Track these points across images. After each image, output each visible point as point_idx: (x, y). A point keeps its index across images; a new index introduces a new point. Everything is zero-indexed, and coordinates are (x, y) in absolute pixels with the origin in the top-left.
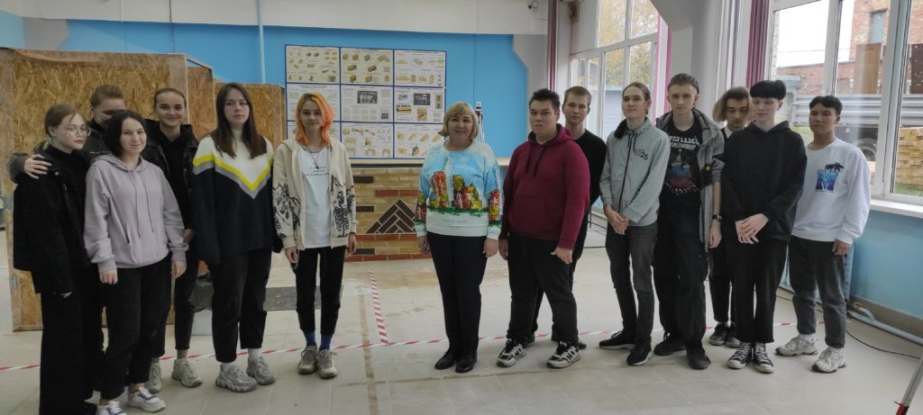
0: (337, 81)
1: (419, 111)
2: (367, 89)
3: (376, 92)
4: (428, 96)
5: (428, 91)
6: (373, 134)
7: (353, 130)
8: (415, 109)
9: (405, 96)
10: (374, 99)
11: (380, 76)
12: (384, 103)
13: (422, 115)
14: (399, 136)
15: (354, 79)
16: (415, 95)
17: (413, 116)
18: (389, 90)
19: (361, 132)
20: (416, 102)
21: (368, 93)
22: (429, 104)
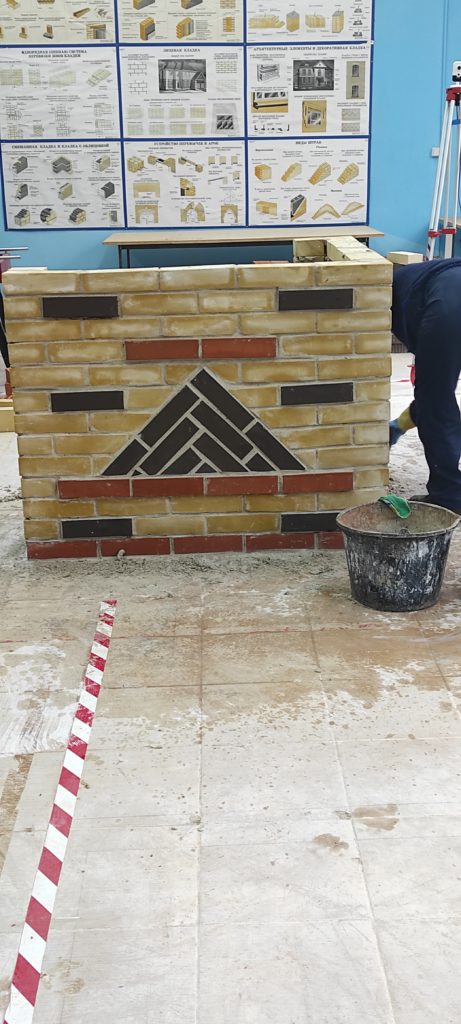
0: (110, 37)
1: (306, 107)
2: (183, 54)
3: (203, 62)
4: (330, 65)
5: (330, 53)
6: (199, 169)
7: (152, 160)
8: (296, 100)
9: (274, 69)
10: (199, 80)
11: (211, 20)
12: (224, 87)
13: (314, 115)
14: (258, 172)
15: (149, 29)
16: (298, 64)
17: (292, 119)
18: (234, 56)
19: (171, 163)
20: (300, 84)
21: (183, 65)
22: (330, 87)
